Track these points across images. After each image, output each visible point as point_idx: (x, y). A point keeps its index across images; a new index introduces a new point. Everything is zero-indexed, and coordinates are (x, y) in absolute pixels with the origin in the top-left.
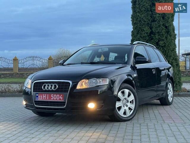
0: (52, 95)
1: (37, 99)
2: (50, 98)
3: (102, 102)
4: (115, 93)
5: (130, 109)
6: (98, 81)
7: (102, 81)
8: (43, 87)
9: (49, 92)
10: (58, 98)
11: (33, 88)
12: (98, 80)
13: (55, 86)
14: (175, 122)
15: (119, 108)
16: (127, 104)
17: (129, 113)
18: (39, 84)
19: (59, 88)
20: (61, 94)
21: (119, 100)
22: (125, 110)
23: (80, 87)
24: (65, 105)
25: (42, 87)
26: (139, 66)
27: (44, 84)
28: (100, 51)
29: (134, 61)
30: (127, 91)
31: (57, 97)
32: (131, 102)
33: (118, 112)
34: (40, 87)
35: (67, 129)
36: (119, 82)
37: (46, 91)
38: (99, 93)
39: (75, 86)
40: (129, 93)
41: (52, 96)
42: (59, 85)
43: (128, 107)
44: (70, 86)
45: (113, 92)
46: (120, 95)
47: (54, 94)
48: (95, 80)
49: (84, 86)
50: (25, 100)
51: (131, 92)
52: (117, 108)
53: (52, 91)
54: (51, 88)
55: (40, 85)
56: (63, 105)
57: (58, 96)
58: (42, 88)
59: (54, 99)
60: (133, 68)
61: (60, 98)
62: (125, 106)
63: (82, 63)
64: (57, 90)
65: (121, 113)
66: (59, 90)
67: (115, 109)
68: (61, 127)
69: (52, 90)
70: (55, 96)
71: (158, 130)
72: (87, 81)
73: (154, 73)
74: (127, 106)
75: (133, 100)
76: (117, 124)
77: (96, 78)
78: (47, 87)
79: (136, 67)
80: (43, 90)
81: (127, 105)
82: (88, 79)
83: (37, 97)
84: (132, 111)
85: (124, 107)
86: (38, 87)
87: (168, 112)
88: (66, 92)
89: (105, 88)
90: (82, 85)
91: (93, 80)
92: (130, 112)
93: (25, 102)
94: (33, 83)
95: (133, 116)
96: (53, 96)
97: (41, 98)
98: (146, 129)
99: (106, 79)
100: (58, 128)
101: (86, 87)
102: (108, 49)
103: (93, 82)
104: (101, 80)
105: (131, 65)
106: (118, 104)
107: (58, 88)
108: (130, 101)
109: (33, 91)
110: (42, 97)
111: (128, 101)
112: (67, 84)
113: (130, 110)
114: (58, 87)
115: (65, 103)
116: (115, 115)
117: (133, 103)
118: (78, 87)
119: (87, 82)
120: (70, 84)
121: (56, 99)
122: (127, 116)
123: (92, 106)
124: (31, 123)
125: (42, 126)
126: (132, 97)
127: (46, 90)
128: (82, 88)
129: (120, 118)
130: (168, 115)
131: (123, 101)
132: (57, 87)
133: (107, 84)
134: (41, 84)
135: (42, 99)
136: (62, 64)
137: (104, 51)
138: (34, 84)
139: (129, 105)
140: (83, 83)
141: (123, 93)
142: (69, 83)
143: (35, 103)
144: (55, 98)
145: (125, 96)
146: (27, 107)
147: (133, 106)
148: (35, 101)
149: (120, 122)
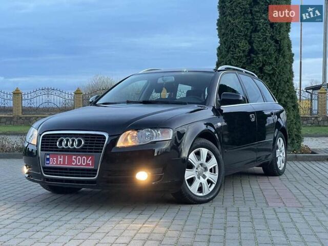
0: (73, 157)
1: (48, 164)
2: (70, 162)
3: (161, 169)
4: (184, 155)
5: (209, 182)
6: (155, 134)
7: (162, 133)
8: (58, 143)
9: (68, 151)
10: (84, 163)
11: (42, 145)
12: (154, 132)
13: (80, 142)
14: (286, 206)
15: (191, 181)
16: (204, 173)
17: (207, 190)
18: (52, 137)
19: (86, 146)
20: (90, 155)
21: (191, 166)
22: (201, 183)
23: (123, 143)
24: (96, 174)
25: (56, 142)
26: (226, 108)
27: (60, 137)
28: (160, 81)
29: (219, 99)
30: (204, 152)
31: (82, 161)
32: (211, 170)
33: (189, 187)
34: (53, 142)
35: (100, 217)
36: (191, 136)
37: (63, 150)
38: (156, 154)
39: (114, 142)
40: (208, 154)
41: (73, 159)
42: (86, 140)
43: (206, 179)
44: (105, 141)
45: (180, 153)
46: (192, 157)
47: (77, 156)
48: (148, 131)
49: (130, 143)
50: (26, 166)
51: (211, 153)
52: (187, 180)
53: (74, 150)
54: (72, 145)
55: (54, 140)
56: (93, 174)
57: (84, 159)
58: (56, 145)
59: (76, 164)
60: (217, 111)
61: (88, 162)
62: (201, 177)
63: (128, 102)
64: (82, 148)
65: (194, 189)
66: (86, 149)
67: (184, 183)
68: (88, 212)
69: (75, 148)
70: (79, 158)
71: (257, 220)
72: (135, 133)
73: (253, 120)
74: (204, 177)
75: (214, 167)
76: (186, 208)
77: (150, 128)
78: (65, 142)
79: (222, 110)
80: (57, 148)
81: (204, 175)
82: (136, 130)
83: (48, 159)
84: (213, 186)
85: (199, 178)
86: (49, 143)
87: (276, 188)
88: (98, 152)
89: (166, 146)
90: (126, 140)
91: (146, 132)
92: (210, 187)
93: (27, 168)
94: (41, 135)
95: (215, 194)
96: (76, 159)
97: (54, 162)
98: (236, 218)
99: (168, 130)
100: (83, 215)
101: (134, 144)
102: (173, 78)
103: (145, 134)
104: (159, 132)
105: (214, 107)
106: (188, 174)
107: (84, 146)
108: (210, 168)
109: (41, 150)
110: (56, 161)
111: (206, 169)
112: (101, 138)
113: (210, 185)
114: (85, 143)
115: (96, 171)
116: (184, 193)
117: (215, 173)
118: (120, 144)
119: (135, 135)
120: (105, 138)
121: (81, 165)
122: (204, 194)
123: (143, 176)
124: (36, 206)
125: (56, 210)
126: (213, 162)
127: (63, 148)
128: (125, 145)
129: (191, 198)
130: (276, 193)
131: (197, 169)
132: (83, 143)
133: (170, 139)
134: (55, 137)
135: (57, 164)
136: (94, 104)
137: (168, 81)
138: (43, 137)
139: (208, 175)
140: (129, 137)
141: (198, 154)
142: (104, 136)
143: (44, 171)
144: (79, 163)
145: (202, 160)
146: (30, 177)
147: (214, 178)
148: (44, 168)
149: (192, 205)
